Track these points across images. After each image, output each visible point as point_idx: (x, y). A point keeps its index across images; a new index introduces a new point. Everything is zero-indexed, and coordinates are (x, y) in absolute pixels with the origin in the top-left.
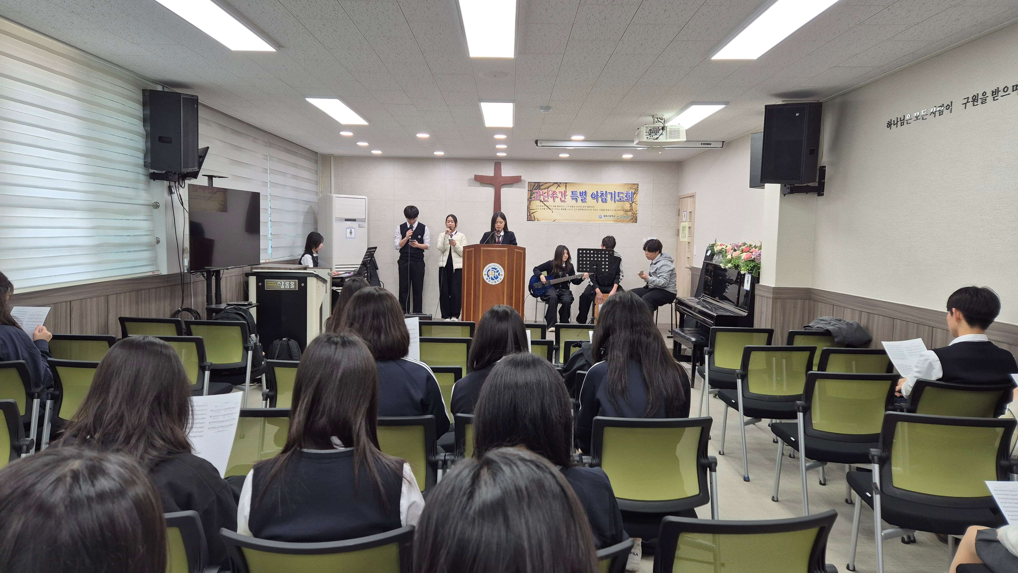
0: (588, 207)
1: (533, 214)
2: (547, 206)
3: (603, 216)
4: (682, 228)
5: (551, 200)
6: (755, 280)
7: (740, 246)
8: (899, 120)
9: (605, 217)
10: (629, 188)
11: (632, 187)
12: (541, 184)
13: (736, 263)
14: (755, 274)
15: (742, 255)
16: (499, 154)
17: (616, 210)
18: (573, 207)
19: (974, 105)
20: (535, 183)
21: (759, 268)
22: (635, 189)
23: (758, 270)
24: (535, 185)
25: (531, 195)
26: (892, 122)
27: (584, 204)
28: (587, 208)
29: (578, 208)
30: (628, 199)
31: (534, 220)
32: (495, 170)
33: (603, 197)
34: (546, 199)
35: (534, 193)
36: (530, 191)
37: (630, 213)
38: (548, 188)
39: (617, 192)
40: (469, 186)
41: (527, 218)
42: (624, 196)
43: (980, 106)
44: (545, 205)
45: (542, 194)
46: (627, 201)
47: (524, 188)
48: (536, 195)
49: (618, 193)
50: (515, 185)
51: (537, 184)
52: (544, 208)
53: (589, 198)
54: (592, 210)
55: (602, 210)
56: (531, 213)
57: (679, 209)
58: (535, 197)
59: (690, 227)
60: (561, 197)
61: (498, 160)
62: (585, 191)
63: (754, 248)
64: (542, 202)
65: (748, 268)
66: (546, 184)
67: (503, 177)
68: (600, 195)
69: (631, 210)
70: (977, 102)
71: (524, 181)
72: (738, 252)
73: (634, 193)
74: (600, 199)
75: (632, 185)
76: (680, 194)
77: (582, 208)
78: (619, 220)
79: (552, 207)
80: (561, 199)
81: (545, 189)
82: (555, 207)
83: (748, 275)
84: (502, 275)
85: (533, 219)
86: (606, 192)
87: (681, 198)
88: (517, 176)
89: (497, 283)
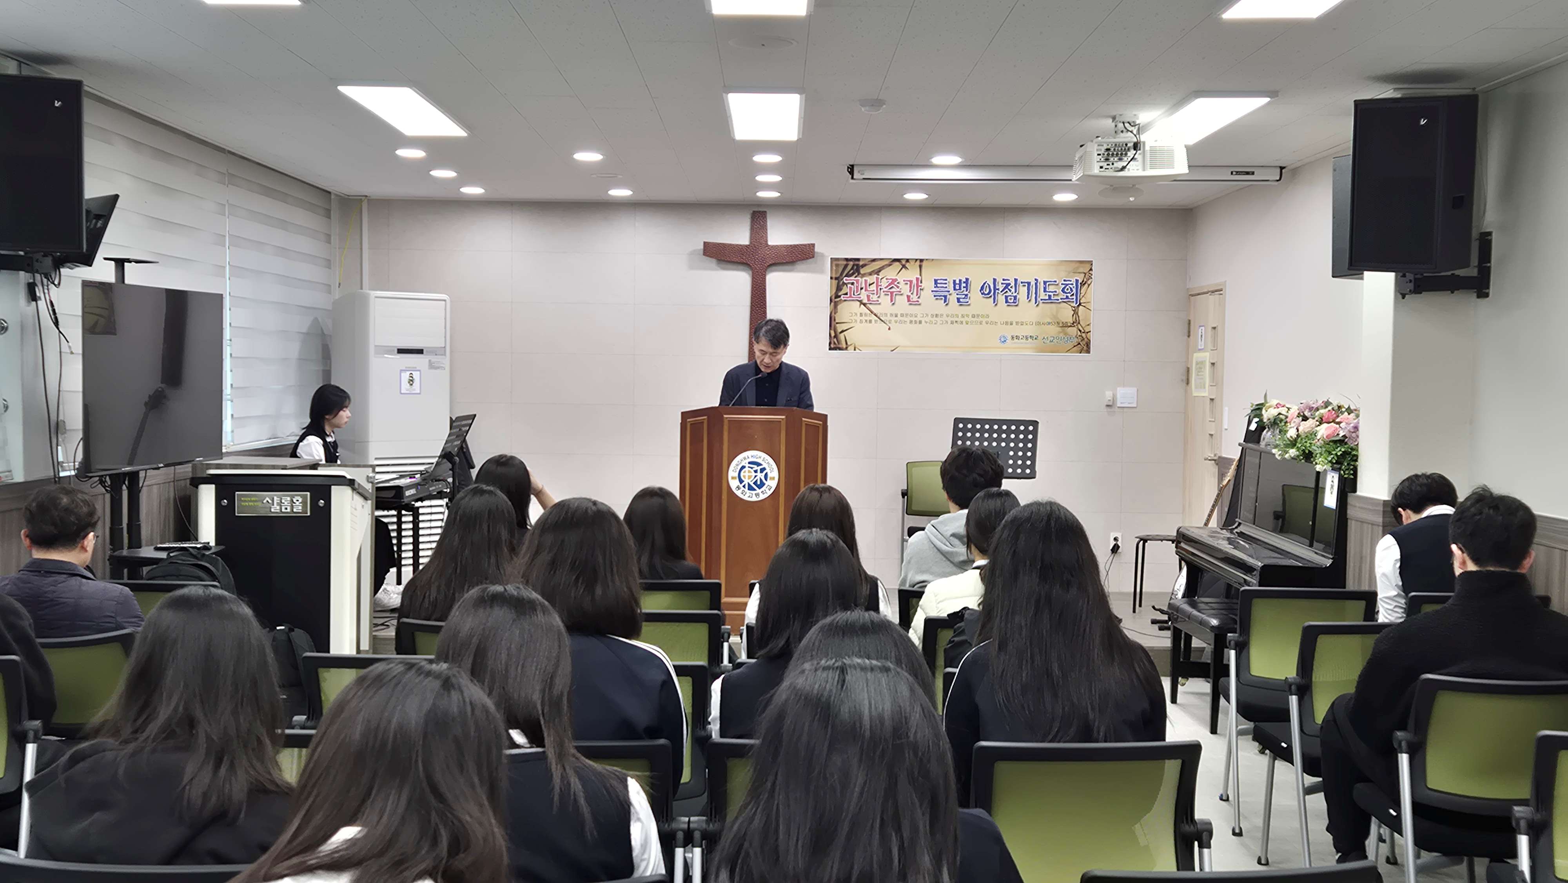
0: (973, 316)
1: (842, 334)
2: (875, 315)
3: (1009, 338)
4: (1197, 364)
5: (885, 300)
6: (1348, 486)
7: (1317, 409)
9: (1016, 340)
10: (1069, 273)
11: (1078, 268)
12: (861, 263)
13: (1305, 447)
14: (1347, 472)
15: (1318, 428)
16: (763, 194)
17: (1038, 323)
18: (937, 315)
20: (847, 260)
21: (1355, 458)
22: (1085, 274)
23: (1352, 463)
24: (846, 266)
25: (839, 288)
27: (964, 310)
28: (970, 319)
29: (949, 319)
30: (1067, 297)
31: (846, 348)
32: (752, 229)
33: (1009, 293)
34: (874, 298)
35: (846, 284)
36: (836, 279)
37: (1073, 331)
38: (878, 272)
39: (1041, 281)
40: (691, 267)
41: (830, 344)
42: (1059, 291)
44: (872, 312)
45: (863, 285)
46: (1066, 301)
47: (822, 272)
48: (850, 287)
49: (1045, 283)
50: (800, 266)
52: (868, 318)
53: (975, 294)
54: (984, 323)
55: (1007, 323)
56: (840, 330)
57: (1189, 321)
58: (846, 294)
59: (1213, 364)
60: (910, 294)
61: (759, 205)
62: (967, 279)
63: (1346, 413)
64: (865, 305)
65: (1330, 459)
66: (874, 263)
67: (773, 246)
68: (1001, 287)
69: (1076, 323)
71: (822, 255)
72: (1311, 423)
73: (1083, 284)
74: (1001, 298)
75: (1078, 264)
76: (1187, 286)
77: (960, 319)
78: (1049, 347)
79: (889, 318)
80: (908, 297)
81: (870, 274)
82: (896, 316)
83: (1333, 474)
84: (773, 479)
85: (844, 346)
86: (1016, 280)
87: (1192, 295)
88: (805, 245)
89: (762, 497)
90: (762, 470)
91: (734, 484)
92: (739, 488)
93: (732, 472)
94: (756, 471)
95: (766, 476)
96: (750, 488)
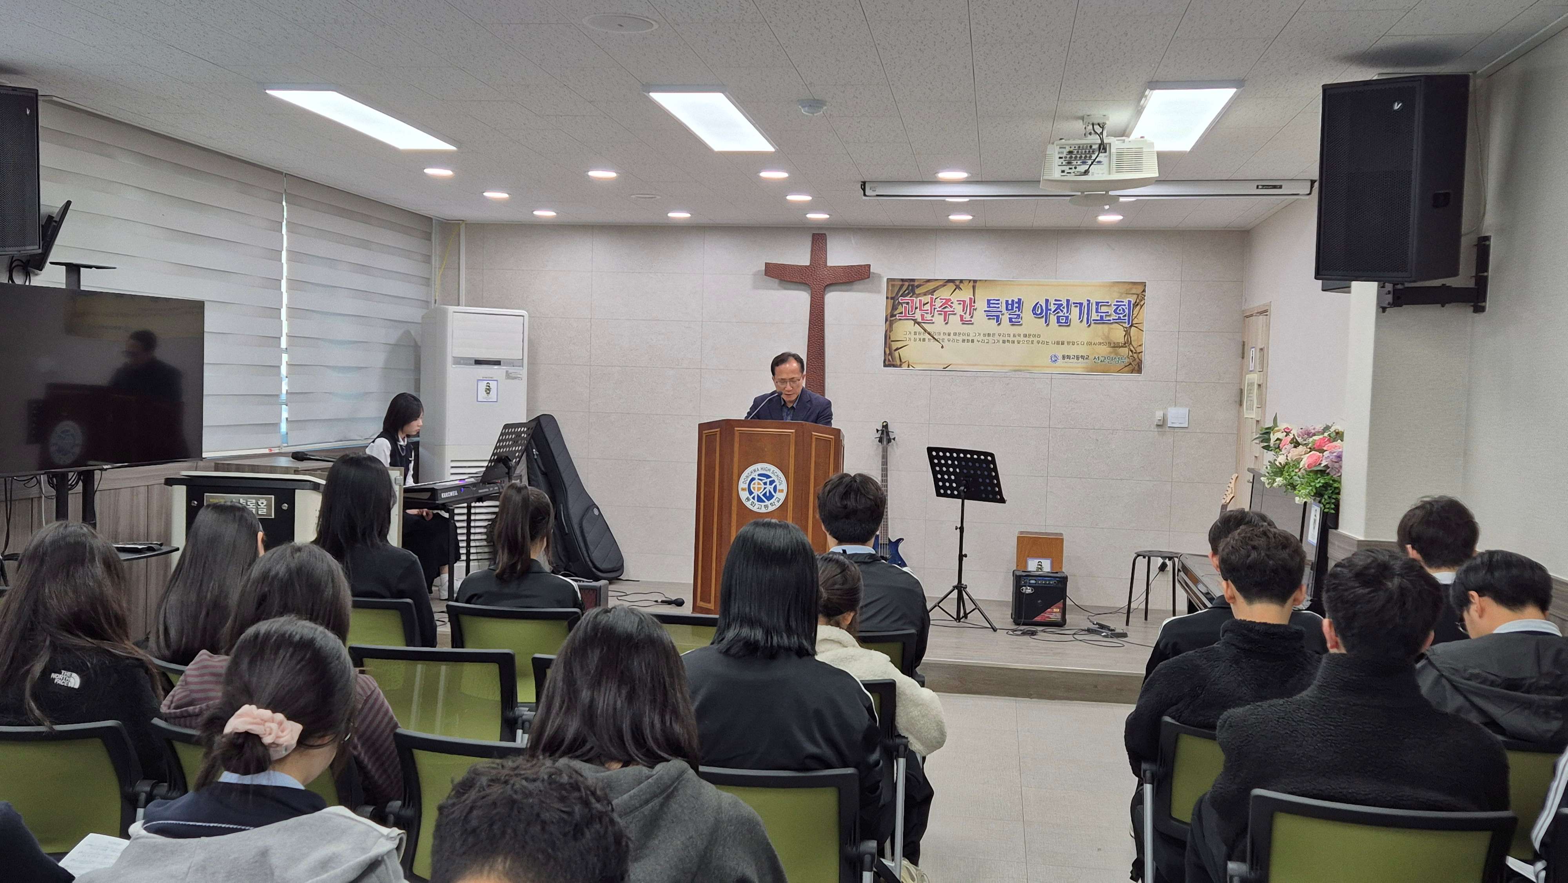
0: (1025, 336)
1: (897, 352)
2: (929, 334)
4: (1248, 386)
5: (939, 319)
9: (1066, 360)
10: (1122, 293)
11: (1131, 289)
12: (916, 283)
17: (1089, 344)
18: (991, 335)
20: (902, 280)
22: (1138, 295)
24: (902, 286)
25: (894, 308)
27: (1016, 329)
28: (1022, 338)
29: (1001, 338)
30: (1119, 318)
31: (900, 366)
32: (812, 251)
33: (1061, 314)
34: (929, 317)
35: (901, 304)
36: (892, 298)
37: (1124, 351)
38: (932, 292)
39: (1093, 301)
40: (755, 288)
41: (884, 361)
42: (1112, 312)
44: (925, 330)
45: (918, 305)
46: (1118, 321)
47: (879, 292)
48: (905, 307)
49: (1097, 303)
50: (857, 286)
51: (907, 284)
52: (922, 337)
53: (1027, 314)
54: (1035, 342)
55: (1058, 343)
56: (894, 348)
57: (1244, 343)
58: (901, 313)
59: (1261, 386)
60: (963, 314)
61: (818, 228)
62: (1020, 300)
64: (919, 323)
66: (929, 284)
67: (831, 267)
68: (1053, 308)
69: (1128, 343)
71: (879, 277)
73: (1136, 305)
74: (1053, 319)
75: (1130, 286)
76: (1245, 307)
77: (1011, 339)
78: (1100, 367)
79: (942, 337)
80: (961, 316)
81: (925, 294)
84: (783, 491)
85: (898, 363)
86: (1068, 301)
87: (1248, 317)
88: (863, 265)
89: (771, 509)
90: (772, 482)
91: (744, 495)
92: (748, 499)
93: (742, 484)
94: (765, 484)
95: (775, 489)
96: (760, 500)
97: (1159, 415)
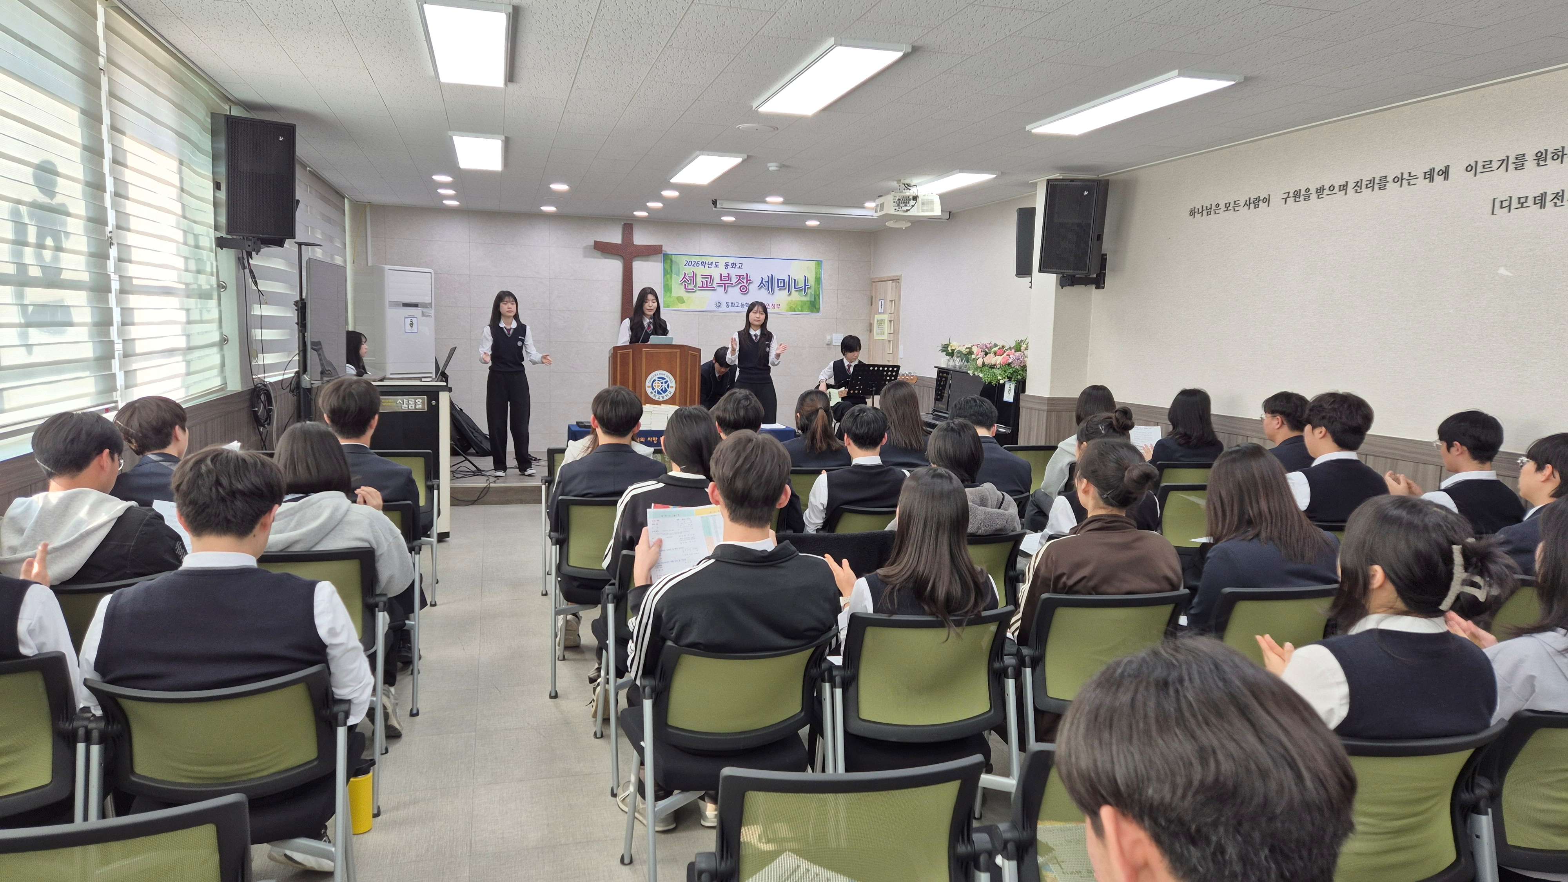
4: (878, 321)
8: (1204, 208)
16: (637, 213)
19: (1295, 201)
26: (1196, 210)
32: (624, 234)
43: (1302, 203)
57: (873, 296)
61: (627, 220)
67: (636, 245)
70: (1299, 197)
76: (872, 276)
84: (672, 387)
87: (875, 282)
88: (655, 245)
89: (666, 398)
90: (666, 382)
91: (649, 390)
92: (652, 393)
93: (648, 383)
94: (662, 383)
95: (668, 385)
96: (659, 393)
97: (828, 338)
